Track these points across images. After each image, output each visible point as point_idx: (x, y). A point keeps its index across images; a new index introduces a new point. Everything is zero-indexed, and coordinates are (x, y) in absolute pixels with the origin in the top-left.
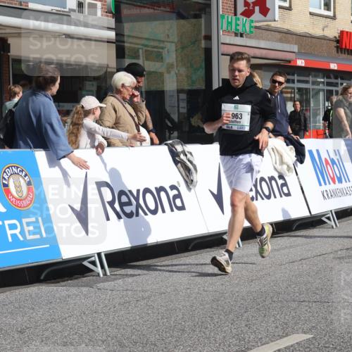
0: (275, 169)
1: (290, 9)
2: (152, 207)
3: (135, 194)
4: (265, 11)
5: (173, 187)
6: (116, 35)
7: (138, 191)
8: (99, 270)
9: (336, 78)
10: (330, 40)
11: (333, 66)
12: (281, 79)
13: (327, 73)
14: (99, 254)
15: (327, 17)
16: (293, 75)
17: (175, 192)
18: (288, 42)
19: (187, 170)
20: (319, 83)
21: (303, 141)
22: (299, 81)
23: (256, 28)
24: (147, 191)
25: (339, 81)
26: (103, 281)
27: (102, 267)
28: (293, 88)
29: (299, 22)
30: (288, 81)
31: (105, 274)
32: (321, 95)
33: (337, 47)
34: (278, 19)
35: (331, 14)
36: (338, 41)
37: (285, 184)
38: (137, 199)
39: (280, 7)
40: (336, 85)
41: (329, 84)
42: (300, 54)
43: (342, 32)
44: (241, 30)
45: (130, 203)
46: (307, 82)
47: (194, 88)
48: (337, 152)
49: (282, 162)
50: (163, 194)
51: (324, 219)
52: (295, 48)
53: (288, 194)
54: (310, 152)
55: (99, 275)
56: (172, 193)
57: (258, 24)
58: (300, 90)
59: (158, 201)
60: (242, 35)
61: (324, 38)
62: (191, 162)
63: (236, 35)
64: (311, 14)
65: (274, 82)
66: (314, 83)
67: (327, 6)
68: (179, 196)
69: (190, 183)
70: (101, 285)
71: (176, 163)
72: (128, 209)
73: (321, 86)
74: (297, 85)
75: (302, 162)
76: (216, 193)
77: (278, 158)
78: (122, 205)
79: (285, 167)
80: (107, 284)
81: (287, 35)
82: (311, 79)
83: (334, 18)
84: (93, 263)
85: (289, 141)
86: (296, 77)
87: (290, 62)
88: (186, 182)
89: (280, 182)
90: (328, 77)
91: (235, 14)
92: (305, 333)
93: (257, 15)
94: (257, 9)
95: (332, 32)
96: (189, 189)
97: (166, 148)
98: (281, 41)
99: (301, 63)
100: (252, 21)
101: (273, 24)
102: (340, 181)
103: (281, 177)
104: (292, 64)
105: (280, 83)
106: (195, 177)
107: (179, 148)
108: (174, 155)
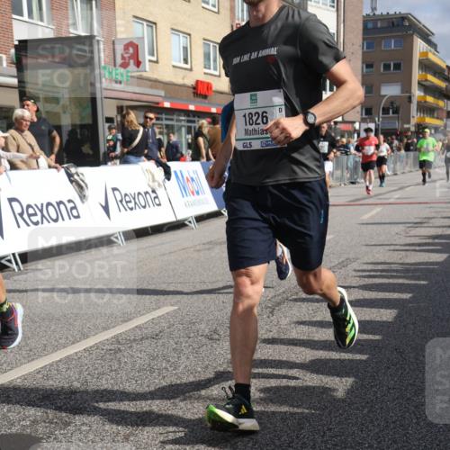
0: (149, 186)
1: (157, 62)
2: (54, 217)
3: (40, 207)
4: (138, 64)
5: (70, 201)
6: (19, 82)
7: (42, 204)
8: (14, 266)
9: (194, 116)
10: (188, 87)
11: (192, 108)
12: (151, 115)
13: (187, 113)
14: (14, 254)
15: (186, 69)
16: (161, 114)
17: (72, 205)
18: (157, 88)
19: (80, 188)
20: (181, 121)
21: (169, 164)
22: (166, 119)
23: (132, 77)
24: (49, 204)
25: (196, 119)
26: (18, 275)
27: (17, 264)
28: (161, 124)
29: (165, 73)
30: (157, 119)
31: (19, 269)
32: (183, 130)
33: (194, 93)
34: (149, 70)
35: (188, 66)
36: (194, 88)
37: (157, 197)
38: (41, 211)
39: (150, 61)
40: (194, 122)
41: (189, 121)
42: (166, 98)
43: (197, 82)
44: (119, 78)
45: (35, 214)
46: (172, 120)
47: (83, 123)
48: (195, 172)
49: (154, 181)
50: (62, 206)
51: (186, 222)
52: (162, 93)
53: (159, 205)
54: (175, 172)
55: (14, 270)
56: (70, 205)
57: (133, 74)
58: (167, 126)
59: (59, 212)
60: (120, 83)
61: (184, 86)
62: (83, 181)
63: (116, 82)
64: (174, 66)
65: (146, 117)
66: (178, 120)
67: (186, 61)
68: (75, 208)
69: (83, 197)
70: (16, 278)
71: (71, 182)
72: (34, 219)
73: (183, 123)
74: (165, 122)
75: (169, 179)
76: (104, 204)
77: (151, 176)
78: (29, 215)
79: (156, 184)
80: (20, 277)
81: (155, 83)
82: (175, 117)
83: (191, 70)
84: (10, 261)
85: (159, 163)
86: (164, 116)
87: (158, 103)
88: (80, 197)
89: (153, 195)
90: (189, 116)
91: (115, 65)
92: (172, 305)
93: (132, 66)
94: (132, 62)
95: (190, 81)
96: (83, 202)
97: (63, 170)
98: (151, 87)
99: (167, 105)
100: (128, 72)
101: (144, 74)
102: (198, 193)
103: (154, 191)
104: (160, 106)
105: (151, 119)
106: (87, 193)
107: (73, 170)
108: (70, 175)
